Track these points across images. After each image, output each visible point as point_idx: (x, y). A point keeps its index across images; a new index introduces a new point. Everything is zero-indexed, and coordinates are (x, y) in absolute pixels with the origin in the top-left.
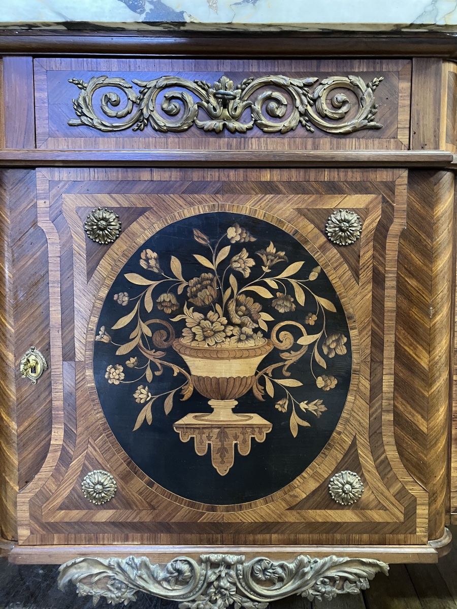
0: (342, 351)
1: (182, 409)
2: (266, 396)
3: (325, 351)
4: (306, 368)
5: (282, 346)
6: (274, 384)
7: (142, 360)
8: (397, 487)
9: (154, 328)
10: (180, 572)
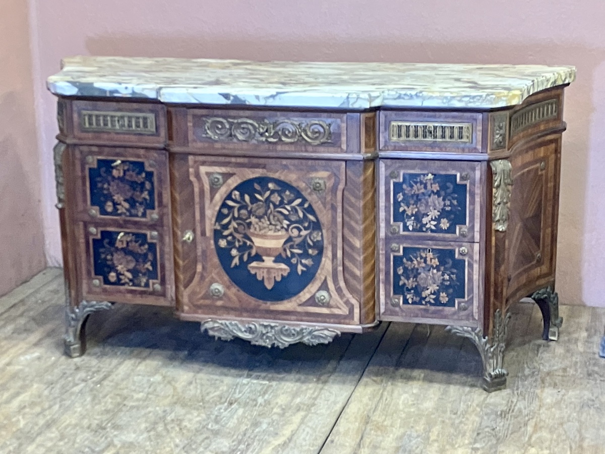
0: (319, 238)
1: (252, 259)
2: (287, 256)
3: (312, 238)
4: (303, 245)
5: (293, 235)
6: (291, 252)
7: (234, 238)
8: (345, 299)
9: (239, 224)
10: (251, 328)
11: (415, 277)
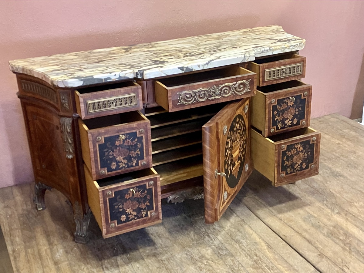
11: (292, 159)
